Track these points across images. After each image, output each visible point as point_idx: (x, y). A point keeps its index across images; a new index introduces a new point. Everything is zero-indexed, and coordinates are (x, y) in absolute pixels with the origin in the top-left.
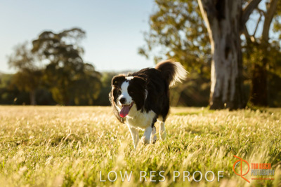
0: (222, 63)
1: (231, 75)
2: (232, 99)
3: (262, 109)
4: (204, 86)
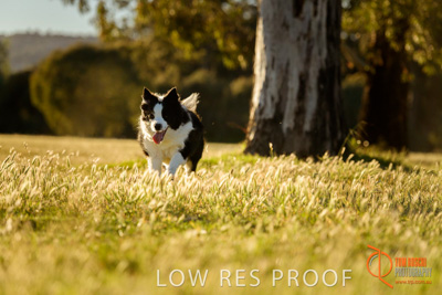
0: (286, 26)
1: (308, 61)
2: (307, 127)
3: (387, 156)
4: (237, 86)
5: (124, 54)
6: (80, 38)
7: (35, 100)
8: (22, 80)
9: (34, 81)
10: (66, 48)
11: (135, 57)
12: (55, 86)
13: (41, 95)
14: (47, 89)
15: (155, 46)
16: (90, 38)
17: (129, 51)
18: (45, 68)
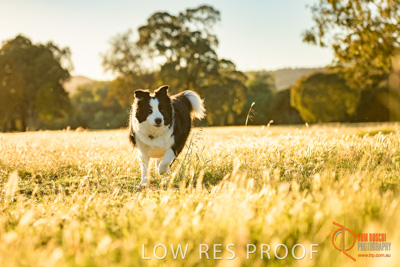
5: (340, 76)
6: (314, 69)
7: (293, 104)
8: (286, 94)
9: (293, 93)
10: (308, 75)
11: (346, 76)
12: (303, 96)
13: (295, 101)
14: (299, 99)
15: (358, 69)
16: (320, 69)
17: (344, 74)
18: (297, 85)
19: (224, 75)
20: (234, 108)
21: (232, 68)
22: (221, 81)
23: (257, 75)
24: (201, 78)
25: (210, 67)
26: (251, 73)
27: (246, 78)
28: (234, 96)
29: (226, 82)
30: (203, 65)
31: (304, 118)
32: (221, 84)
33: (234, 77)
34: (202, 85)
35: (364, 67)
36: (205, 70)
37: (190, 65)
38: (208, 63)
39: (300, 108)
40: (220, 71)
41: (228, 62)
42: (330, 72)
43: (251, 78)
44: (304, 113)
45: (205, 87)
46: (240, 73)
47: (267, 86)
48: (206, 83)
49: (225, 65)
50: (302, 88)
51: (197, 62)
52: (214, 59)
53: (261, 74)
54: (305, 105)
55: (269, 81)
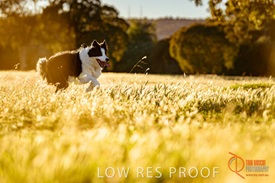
5: (220, 29)
6: (195, 20)
7: (172, 55)
8: (166, 43)
9: (172, 43)
10: (188, 26)
11: (226, 30)
12: (182, 46)
13: (175, 51)
14: (178, 49)
15: (237, 24)
16: (201, 20)
17: (224, 27)
18: (177, 37)
19: (106, 21)
20: (114, 55)
21: (115, 15)
22: (101, 27)
23: (139, 23)
24: (83, 23)
25: (92, 12)
26: (133, 20)
27: (128, 26)
28: (115, 42)
29: (107, 29)
30: (86, 11)
31: (183, 68)
32: (102, 30)
33: (115, 24)
34: (83, 30)
35: (243, 22)
36: (87, 15)
37: (72, 10)
38: (91, 9)
39: (179, 58)
40: (102, 17)
41: (111, 9)
42: (210, 24)
43: (133, 26)
44: (183, 63)
45: (86, 33)
46: (122, 21)
47: (148, 34)
48: (88, 28)
49: (107, 12)
50: (182, 39)
51: (79, 7)
52: (96, 5)
53: (143, 23)
54: (184, 55)
55: (150, 31)
